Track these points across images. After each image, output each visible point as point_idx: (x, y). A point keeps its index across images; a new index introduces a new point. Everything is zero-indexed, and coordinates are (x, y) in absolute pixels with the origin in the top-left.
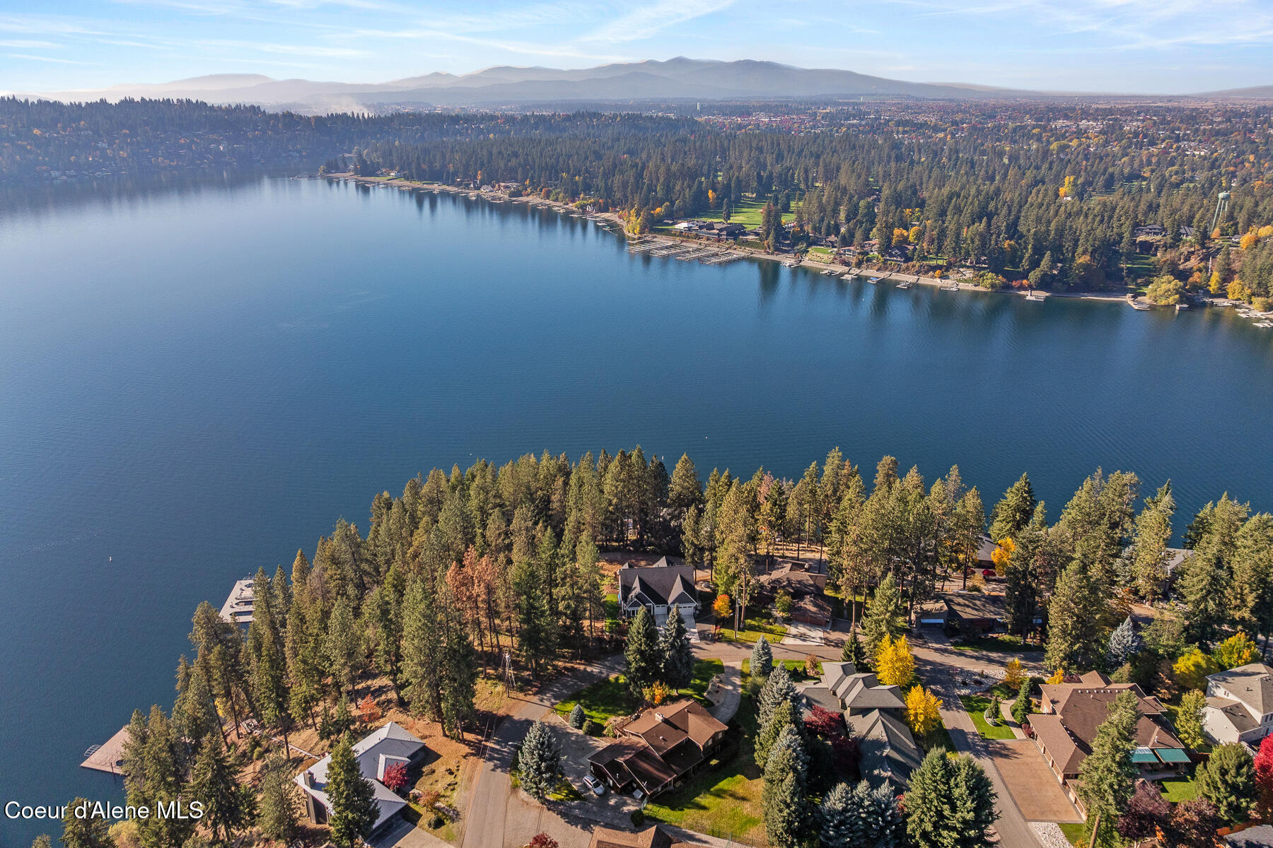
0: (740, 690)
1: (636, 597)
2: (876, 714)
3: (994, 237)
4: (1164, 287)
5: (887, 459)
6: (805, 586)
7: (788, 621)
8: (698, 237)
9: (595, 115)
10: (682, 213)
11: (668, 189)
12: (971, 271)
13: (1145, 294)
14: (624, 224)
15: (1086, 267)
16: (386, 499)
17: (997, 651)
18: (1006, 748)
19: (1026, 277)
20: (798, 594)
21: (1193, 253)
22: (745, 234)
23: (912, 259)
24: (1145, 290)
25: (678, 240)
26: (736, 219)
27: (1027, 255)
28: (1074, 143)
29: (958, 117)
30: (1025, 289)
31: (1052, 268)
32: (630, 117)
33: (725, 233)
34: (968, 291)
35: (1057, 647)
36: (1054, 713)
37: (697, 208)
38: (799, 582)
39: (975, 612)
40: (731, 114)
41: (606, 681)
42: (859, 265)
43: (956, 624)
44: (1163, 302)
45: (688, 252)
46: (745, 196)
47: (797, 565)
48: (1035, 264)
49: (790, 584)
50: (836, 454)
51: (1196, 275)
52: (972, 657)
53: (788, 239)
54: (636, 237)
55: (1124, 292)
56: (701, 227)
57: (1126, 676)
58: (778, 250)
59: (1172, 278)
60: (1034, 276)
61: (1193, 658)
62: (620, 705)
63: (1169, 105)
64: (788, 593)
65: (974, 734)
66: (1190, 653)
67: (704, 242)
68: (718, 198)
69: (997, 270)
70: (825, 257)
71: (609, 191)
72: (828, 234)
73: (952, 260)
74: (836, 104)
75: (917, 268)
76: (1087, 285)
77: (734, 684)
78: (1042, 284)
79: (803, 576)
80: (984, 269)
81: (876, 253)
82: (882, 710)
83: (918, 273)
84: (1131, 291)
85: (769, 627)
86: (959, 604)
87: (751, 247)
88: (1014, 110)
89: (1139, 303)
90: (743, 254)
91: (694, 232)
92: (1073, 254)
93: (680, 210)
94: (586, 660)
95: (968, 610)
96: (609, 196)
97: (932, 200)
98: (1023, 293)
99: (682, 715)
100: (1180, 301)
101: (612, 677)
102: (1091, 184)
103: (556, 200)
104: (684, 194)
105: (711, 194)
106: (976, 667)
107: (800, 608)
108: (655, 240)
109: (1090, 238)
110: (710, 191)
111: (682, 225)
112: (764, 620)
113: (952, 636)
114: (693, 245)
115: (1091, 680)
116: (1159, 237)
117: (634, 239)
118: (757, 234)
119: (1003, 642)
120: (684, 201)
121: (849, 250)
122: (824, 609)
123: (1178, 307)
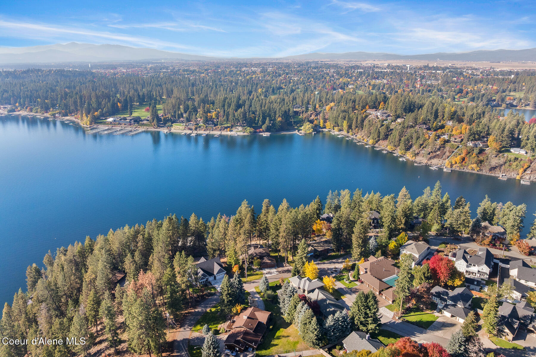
0: (261, 299)
1: (202, 275)
2: (317, 290)
3: (247, 113)
4: (308, 126)
5: (266, 200)
6: (263, 254)
7: (261, 269)
8: (119, 124)
9: (39, 70)
10: (108, 114)
11: (99, 104)
12: (241, 127)
13: (302, 130)
14: (79, 121)
15: (281, 122)
16: (35, 268)
17: (334, 259)
18: (357, 289)
19: (261, 128)
20: (261, 257)
21: (312, 114)
22: (142, 121)
23: (217, 125)
24: (301, 128)
25: (110, 126)
26: (135, 114)
27: (260, 119)
28: (254, 76)
29: (206, 67)
30: (262, 132)
31: (270, 123)
32: (59, 71)
33: (133, 121)
34: (241, 135)
35: (356, 251)
36: (366, 272)
37: (114, 111)
38: (260, 253)
39: (322, 248)
40: (107, 68)
41: (206, 312)
42: (196, 129)
43: (318, 253)
44: (308, 132)
45: (118, 131)
46: (134, 104)
47: (256, 246)
48: (264, 123)
49: (257, 255)
50: (245, 203)
51: (315, 121)
52: (328, 263)
53: (162, 121)
54: (88, 126)
55: (295, 130)
56: (121, 120)
57: (380, 254)
58: (159, 126)
59: (309, 123)
60: (264, 127)
61: (393, 244)
62: (219, 320)
63: (277, 61)
64: (258, 258)
65: (346, 288)
66: (392, 242)
67: (123, 126)
68: (122, 106)
69: (250, 126)
70: (181, 127)
71: (66, 106)
72: (179, 118)
73: (233, 124)
74: (153, 63)
75: (220, 128)
76: (282, 129)
77: (257, 297)
78: (268, 130)
79: (261, 250)
80: (245, 126)
81: (202, 124)
82: (319, 288)
83: (220, 130)
84: (297, 129)
85: (255, 273)
86: (316, 246)
87: (146, 126)
88: (226, 64)
89: (301, 133)
90: (144, 130)
91: (117, 122)
92: (275, 117)
93: (107, 112)
94: (193, 307)
95: (319, 247)
96: (66, 109)
97: (218, 101)
98: (261, 134)
99: (252, 313)
100: (314, 131)
101: (208, 310)
102: (267, 91)
103: (37, 112)
104: (107, 105)
105: (119, 104)
106: (332, 266)
107: (264, 263)
108: (98, 127)
109: (280, 111)
110: (119, 103)
111: (111, 119)
112: (252, 271)
113: (317, 258)
114: (118, 128)
115: (372, 259)
116: (300, 109)
117: (87, 128)
118: (148, 120)
119: (334, 255)
120: (108, 108)
121: (191, 124)
122: (273, 261)
123: (313, 133)
